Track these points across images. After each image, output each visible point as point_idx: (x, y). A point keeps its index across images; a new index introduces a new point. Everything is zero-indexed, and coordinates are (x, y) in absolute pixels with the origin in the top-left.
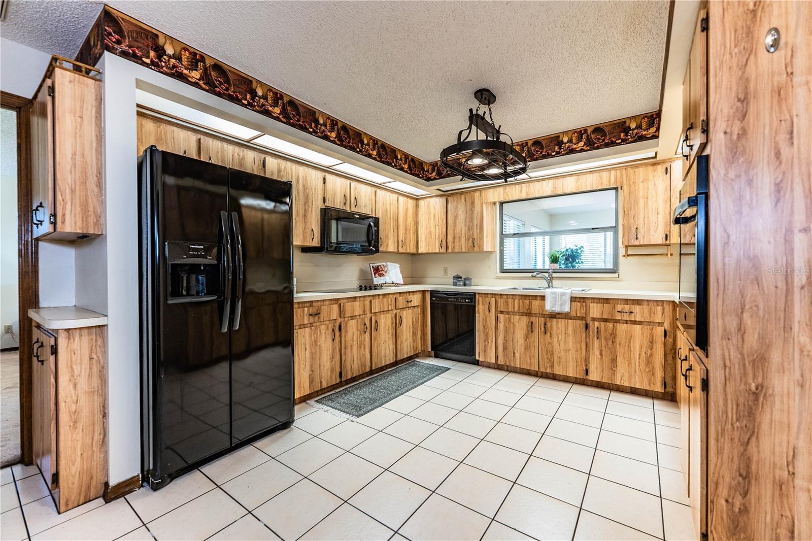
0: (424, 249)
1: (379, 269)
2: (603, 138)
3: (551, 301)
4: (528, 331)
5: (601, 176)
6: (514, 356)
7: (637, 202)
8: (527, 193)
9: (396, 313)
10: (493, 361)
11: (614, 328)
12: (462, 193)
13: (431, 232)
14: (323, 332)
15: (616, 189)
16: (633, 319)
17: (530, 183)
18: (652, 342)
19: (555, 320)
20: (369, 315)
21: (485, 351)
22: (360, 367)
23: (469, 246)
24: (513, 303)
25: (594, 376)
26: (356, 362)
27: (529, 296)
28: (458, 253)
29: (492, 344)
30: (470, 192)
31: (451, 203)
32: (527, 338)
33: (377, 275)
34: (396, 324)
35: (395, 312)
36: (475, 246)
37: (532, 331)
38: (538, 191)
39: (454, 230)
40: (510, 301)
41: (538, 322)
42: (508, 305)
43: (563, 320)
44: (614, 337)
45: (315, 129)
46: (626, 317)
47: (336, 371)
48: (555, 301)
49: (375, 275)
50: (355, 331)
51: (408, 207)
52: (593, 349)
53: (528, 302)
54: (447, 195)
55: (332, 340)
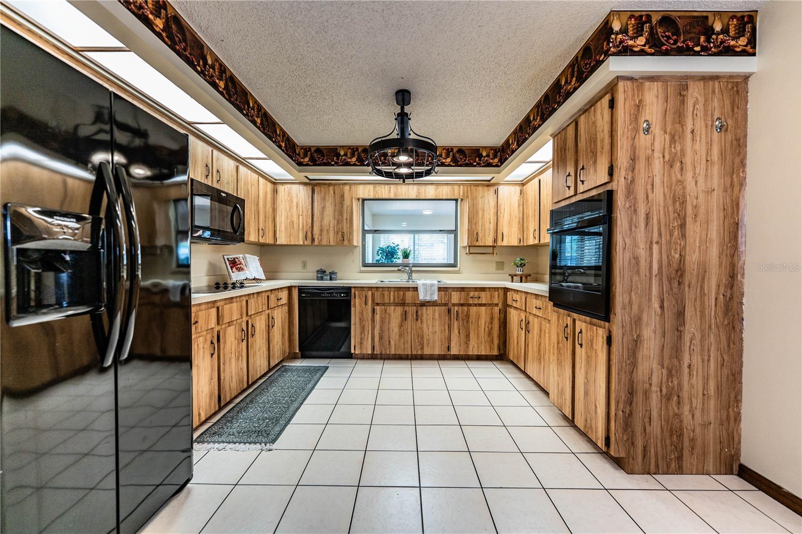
0: (283, 240)
1: (236, 262)
2: (464, 159)
3: (423, 292)
4: (402, 320)
5: (453, 189)
6: (389, 344)
7: (477, 213)
8: (395, 194)
9: (269, 314)
10: (370, 352)
11: (468, 311)
12: (330, 185)
13: (293, 222)
14: (201, 346)
15: (456, 200)
16: (480, 303)
17: (398, 186)
18: (492, 318)
19: (425, 307)
20: (245, 319)
21: (361, 343)
22: (238, 384)
23: (339, 240)
24: (389, 295)
25: (454, 351)
26: (234, 380)
27: (403, 288)
28: (326, 246)
29: (368, 336)
30: (339, 184)
31: (318, 194)
32: (401, 326)
33: (234, 269)
34: (269, 326)
35: (267, 312)
36: (345, 240)
37: (406, 320)
38: (405, 194)
39: (321, 222)
40: (386, 293)
41: (411, 310)
42: (384, 297)
43: (431, 307)
44: (468, 318)
45: (203, 69)
46: (476, 302)
47: (215, 395)
48: (426, 291)
49: (232, 270)
50: (233, 339)
51: (267, 191)
52: (454, 329)
53: (402, 293)
54: (313, 185)
55: (210, 355)
